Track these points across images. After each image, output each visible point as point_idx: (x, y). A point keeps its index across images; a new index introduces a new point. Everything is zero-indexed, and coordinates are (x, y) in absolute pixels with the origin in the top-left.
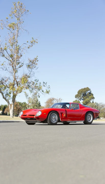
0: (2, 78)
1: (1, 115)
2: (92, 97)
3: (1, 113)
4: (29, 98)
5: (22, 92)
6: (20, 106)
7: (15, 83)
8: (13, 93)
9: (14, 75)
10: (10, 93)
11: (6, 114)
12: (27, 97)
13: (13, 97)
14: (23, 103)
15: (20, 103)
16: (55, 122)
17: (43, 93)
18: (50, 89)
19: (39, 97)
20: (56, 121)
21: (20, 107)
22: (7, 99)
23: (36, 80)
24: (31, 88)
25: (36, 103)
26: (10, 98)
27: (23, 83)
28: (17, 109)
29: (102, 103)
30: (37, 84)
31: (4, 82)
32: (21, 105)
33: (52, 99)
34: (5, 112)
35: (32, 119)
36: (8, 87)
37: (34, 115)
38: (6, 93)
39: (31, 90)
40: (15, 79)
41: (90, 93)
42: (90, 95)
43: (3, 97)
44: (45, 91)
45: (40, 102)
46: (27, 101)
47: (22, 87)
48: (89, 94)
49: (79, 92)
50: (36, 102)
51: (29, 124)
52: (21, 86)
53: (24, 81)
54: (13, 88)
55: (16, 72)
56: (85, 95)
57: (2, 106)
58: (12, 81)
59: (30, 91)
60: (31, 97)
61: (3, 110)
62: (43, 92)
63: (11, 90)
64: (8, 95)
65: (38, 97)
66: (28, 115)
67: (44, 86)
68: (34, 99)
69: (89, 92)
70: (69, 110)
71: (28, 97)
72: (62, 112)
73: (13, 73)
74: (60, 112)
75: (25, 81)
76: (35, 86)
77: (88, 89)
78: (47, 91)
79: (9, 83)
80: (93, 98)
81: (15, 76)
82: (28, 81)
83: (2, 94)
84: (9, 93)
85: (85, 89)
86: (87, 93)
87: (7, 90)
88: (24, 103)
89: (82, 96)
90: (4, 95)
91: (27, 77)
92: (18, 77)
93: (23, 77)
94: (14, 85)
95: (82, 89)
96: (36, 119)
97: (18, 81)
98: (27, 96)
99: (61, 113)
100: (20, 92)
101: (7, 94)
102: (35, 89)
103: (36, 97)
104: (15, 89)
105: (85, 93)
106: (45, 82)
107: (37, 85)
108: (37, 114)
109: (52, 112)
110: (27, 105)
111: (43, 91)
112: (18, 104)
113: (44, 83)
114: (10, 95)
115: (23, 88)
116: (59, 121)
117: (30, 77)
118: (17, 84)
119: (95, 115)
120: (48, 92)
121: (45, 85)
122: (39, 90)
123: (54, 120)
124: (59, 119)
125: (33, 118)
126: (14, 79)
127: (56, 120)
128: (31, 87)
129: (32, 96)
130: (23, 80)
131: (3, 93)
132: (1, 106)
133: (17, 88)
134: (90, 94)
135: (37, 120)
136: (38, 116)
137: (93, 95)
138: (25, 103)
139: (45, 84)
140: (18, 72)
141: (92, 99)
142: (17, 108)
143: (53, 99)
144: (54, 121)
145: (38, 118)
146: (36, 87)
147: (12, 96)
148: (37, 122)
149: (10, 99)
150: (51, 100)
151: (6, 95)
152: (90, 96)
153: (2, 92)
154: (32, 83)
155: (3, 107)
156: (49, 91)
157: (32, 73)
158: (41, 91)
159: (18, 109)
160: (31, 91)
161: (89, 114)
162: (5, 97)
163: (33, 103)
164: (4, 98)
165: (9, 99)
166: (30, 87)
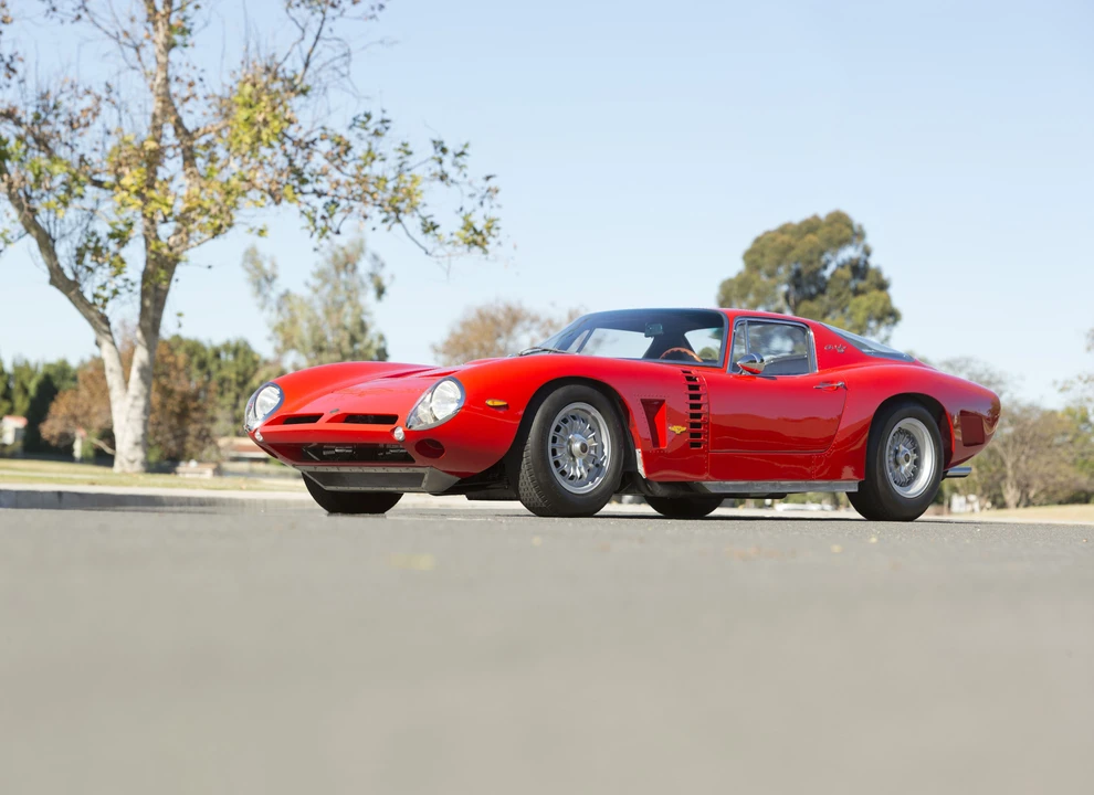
0: (44, 96)
1: (13, 456)
2: (877, 311)
3: (9, 438)
4: (286, 296)
5: (231, 232)
6: (197, 379)
7: (164, 142)
8: (150, 236)
9: (152, 66)
10: (121, 238)
11: (61, 451)
12: (266, 290)
13: (147, 276)
14: (226, 347)
15: (194, 349)
16: (590, 487)
17: (428, 241)
18: (493, 214)
19: (381, 291)
20: (599, 480)
21: (193, 386)
22: (89, 296)
23: (368, 116)
24: (320, 194)
25: (347, 349)
26: (119, 281)
27: (245, 148)
28: (163, 406)
29: (968, 360)
30: (371, 156)
31: (63, 129)
32: (202, 365)
33: (501, 317)
34: (50, 429)
35: (369, 451)
36: (99, 184)
37: (391, 419)
38: (77, 239)
39: (321, 212)
40: (167, 99)
41: (859, 269)
42: (862, 284)
43: (47, 277)
44: (450, 225)
45: (382, 338)
46: (268, 332)
47: (234, 181)
48: (847, 273)
49: (757, 256)
50: (353, 340)
51: (337, 503)
52: (225, 174)
53: (250, 122)
54: (151, 187)
55: (178, 38)
56: (807, 285)
57: (23, 369)
58: (137, 126)
59: (305, 221)
60: (306, 293)
61: (37, 413)
62: (430, 237)
63: (134, 211)
64: (97, 252)
65: (372, 293)
66: (333, 420)
67: (443, 177)
68: (334, 308)
69: (849, 253)
70: (715, 374)
71: (275, 293)
72: (653, 393)
73: (151, 51)
74: (633, 396)
75: (266, 123)
76: (362, 180)
77: (841, 229)
78: (469, 226)
79: (111, 142)
80: (890, 315)
81: (167, 80)
82: (291, 131)
83: (47, 243)
84: (112, 236)
85: (811, 226)
86: (832, 267)
87: (88, 203)
88: (236, 352)
89: (787, 297)
90: (64, 251)
91: (278, 85)
92: (191, 85)
93: (248, 88)
94: (153, 159)
95: (783, 230)
96: (406, 459)
97: (189, 123)
98: (262, 278)
99: (645, 403)
100: (217, 231)
101: (91, 249)
102: (357, 205)
103: (352, 293)
104: (170, 200)
105: (811, 268)
106: (452, 146)
107: (377, 169)
108: (422, 411)
109: (559, 392)
110: (266, 363)
111: (430, 227)
112: (181, 357)
113: (444, 150)
114: (124, 253)
115: (244, 185)
116: (625, 482)
117: (304, 92)
118: (189, 158)
119: (958, 435)
120: (476, 238)
121: (453, 173)
122: (397, 211)
123: (578, 471)
124: (631, 460)
125: (381, 443)
126: (155, 106)
127: (599, 466)
128: (318, 187)
129: (316, 282)
130: (243, 114)
131: (55, 233)
132: (8, 368)
133: (183, 192)
134: (863, 277)
135: (426, 469)
136: (430, 422)
137: (882, 286)
138: (240, 350)
139: (448, 159)
140: (190, 40)
141: (880, 320)
142: (167, 392)
143: (515, 317)
144: (579, 477)
145: (429, 443)
146: (364, 189)
147: (141, 266)
148: (415, 483)
149: (116, 292)
150: (495, 321)
151: (80, 254)
152: (857, 292)
153: (37, 227)
154: (325, 146)
155: (32, 386)
156: (491, 224)
157: (325, 52)
158: (412, 222)
159: (173, 405)
160: (320, 223)
161: (905, 423)
162: (70, 276)
163: (320, 350)
164: (57, 278)
165: (106, 294)
166: (307, 188)
